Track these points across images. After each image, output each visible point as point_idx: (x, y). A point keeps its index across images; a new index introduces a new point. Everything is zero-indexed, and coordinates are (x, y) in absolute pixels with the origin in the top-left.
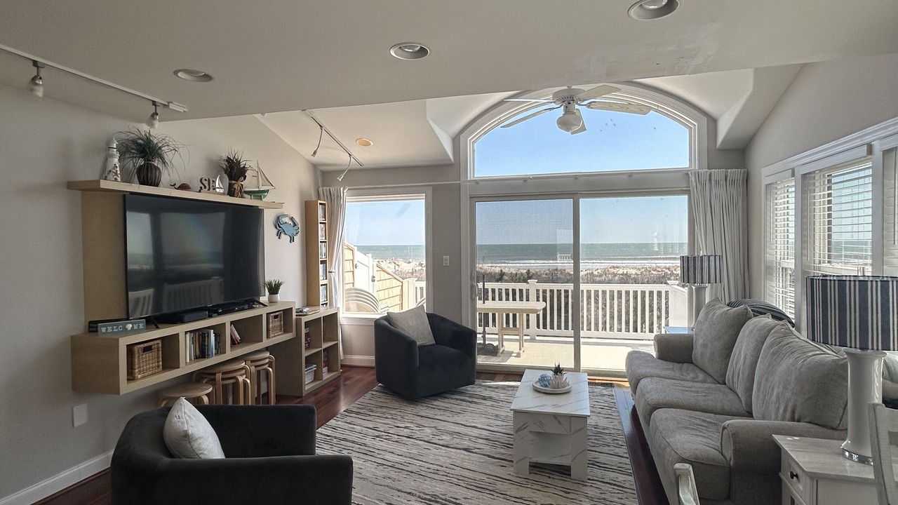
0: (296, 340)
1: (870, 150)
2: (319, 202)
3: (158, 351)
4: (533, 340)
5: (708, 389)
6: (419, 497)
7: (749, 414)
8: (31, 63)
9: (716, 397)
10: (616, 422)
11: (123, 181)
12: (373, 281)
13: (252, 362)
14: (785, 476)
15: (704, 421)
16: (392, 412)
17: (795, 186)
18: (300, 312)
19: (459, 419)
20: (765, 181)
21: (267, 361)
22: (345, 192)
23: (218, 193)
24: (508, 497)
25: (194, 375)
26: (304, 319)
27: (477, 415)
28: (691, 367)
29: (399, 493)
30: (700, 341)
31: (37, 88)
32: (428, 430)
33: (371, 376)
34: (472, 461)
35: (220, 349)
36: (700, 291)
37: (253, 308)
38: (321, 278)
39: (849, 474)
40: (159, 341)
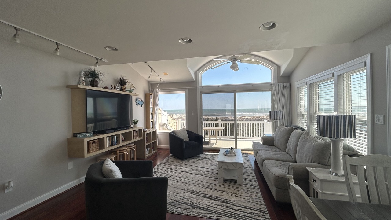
0: (143, 139)
1: (333, 75)
2: (150, 94)
3: (97, 143)
4: (220, 140)
5: (281, 154)
6: (187, 191)
7: (296, 162)
8: (55, 43)
9: (284, 156)
10: (250, 165)
11: (86, 85)
12: (167, 120)
13: (129, 147)
14: (311, 181)
15: (281, 164)
16: (176, 163)
17: (307, 88)
18: (144, 130)
19: (198, 165)
20: (297, 86)
21: (134, 146)
22: (159, 91)
23: (117, 90)
24: (217, 191)
25: (109, 152)
26: (146, 133)
27: (204, 164)
28: (274, 147)
29: (181, 190)
30: (277, 138)
31: (57, 52)
32: (188, 169)
33: (168, 152)
34: (204, 179)
35: (118, 143)
36: (276, 122)
37: (129, 129)
38: (151, 119)
39: (332, 179)
40: (98, 140)
